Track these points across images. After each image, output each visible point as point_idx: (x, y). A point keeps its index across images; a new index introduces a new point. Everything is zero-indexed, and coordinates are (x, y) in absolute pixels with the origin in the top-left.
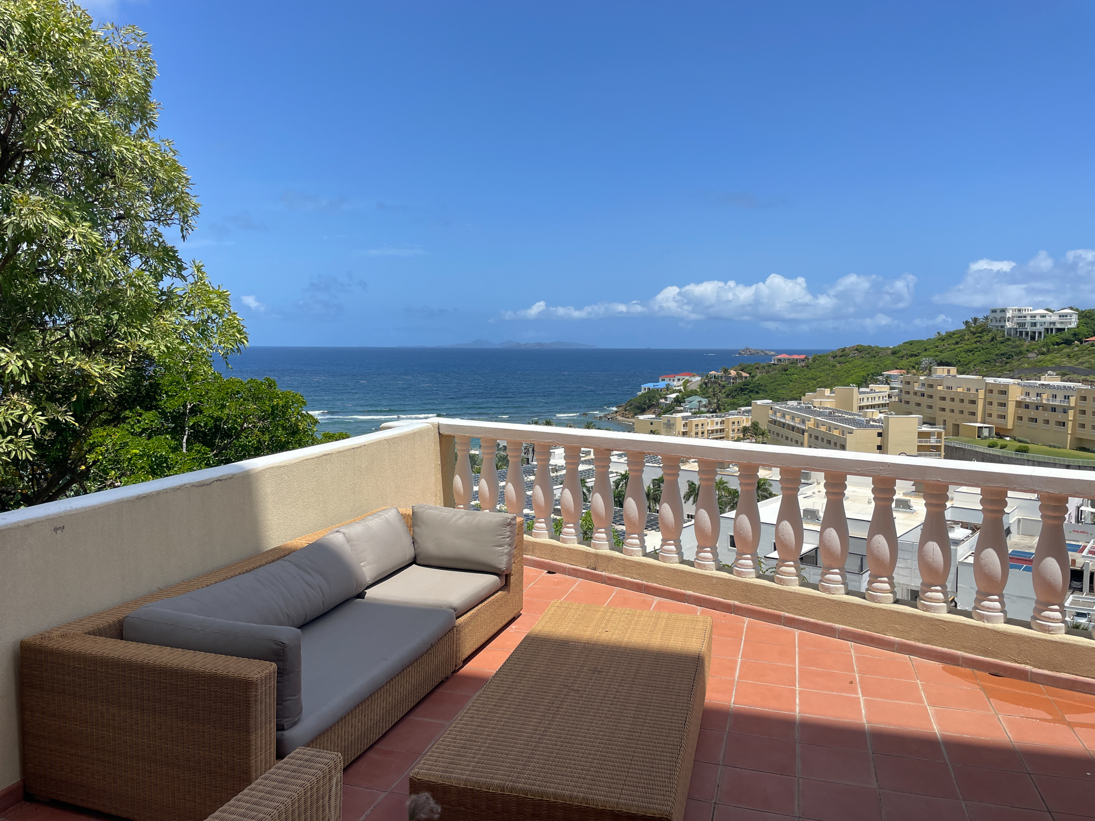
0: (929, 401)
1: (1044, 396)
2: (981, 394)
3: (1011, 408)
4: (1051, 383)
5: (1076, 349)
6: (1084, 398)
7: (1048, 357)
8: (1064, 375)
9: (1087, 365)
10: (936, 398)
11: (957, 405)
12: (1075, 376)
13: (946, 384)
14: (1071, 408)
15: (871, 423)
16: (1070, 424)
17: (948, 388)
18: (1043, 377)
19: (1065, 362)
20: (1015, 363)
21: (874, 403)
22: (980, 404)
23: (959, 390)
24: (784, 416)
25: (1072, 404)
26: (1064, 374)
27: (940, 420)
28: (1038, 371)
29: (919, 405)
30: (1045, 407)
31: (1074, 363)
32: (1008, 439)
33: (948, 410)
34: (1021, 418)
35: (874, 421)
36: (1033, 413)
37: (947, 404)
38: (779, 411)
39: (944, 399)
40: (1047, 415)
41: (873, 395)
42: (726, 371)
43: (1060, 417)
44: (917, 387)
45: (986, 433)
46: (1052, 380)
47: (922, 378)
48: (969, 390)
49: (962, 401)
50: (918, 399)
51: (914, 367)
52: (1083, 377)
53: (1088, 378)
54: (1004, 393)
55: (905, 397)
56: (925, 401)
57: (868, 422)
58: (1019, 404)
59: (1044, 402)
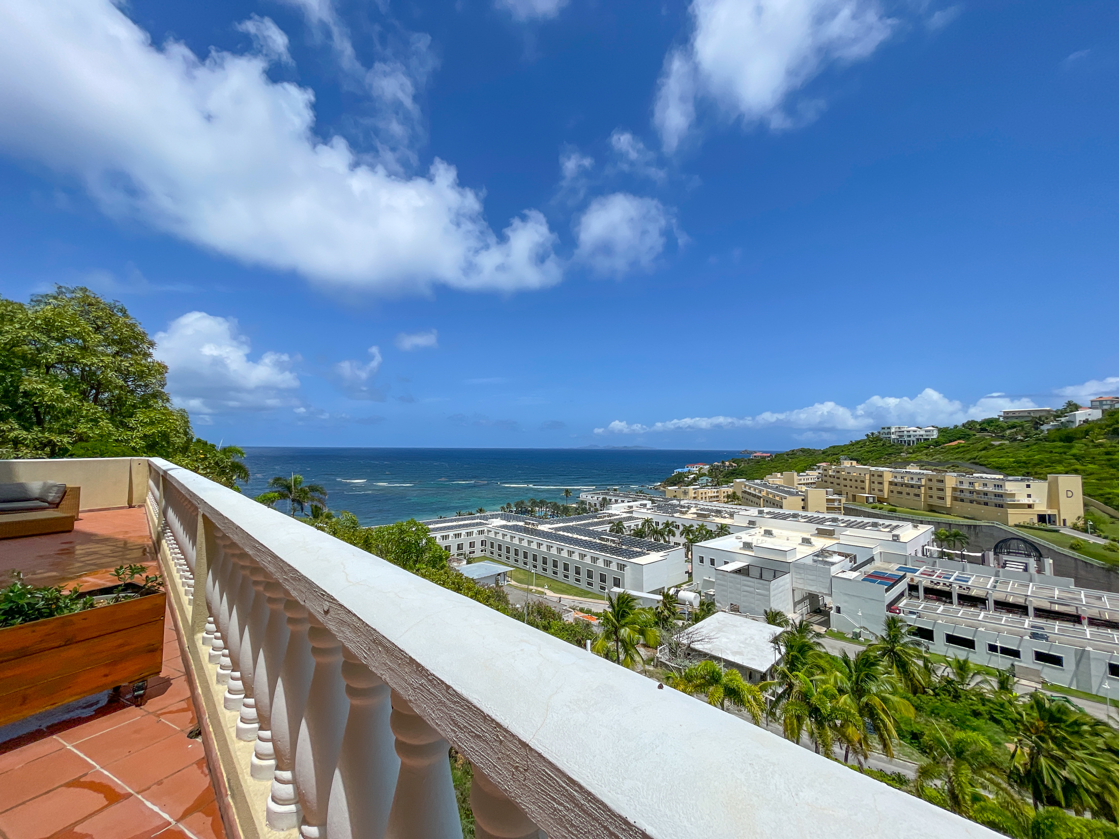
0: (838, 481)
1: (906, 478)
2: (867, 477)
3: (886, 486)
4: (912, 471)
5: (931, 451)
6: (930, 480)
7: (914, 456)
8: (922, 466)
9: (937, 460)
10: (842, 479)
11: (853, 483)
12: (929, 467)
13: (847, 471)
14: (923, 486)
15: (800, 493)
16: (923, 495)
17: (848, 473)
18: (908, 467)
19: (925, 458)
20: (893, 459)
21: (808, 482)
22: (867, 482)
23: (855, 474)
24: (750, 489)
25: (923, 483)
26: (922, 464)
27: (844, 492)
28: (906, 463)
29: (832, 483)
30: (907, 485)
31: (929, 459)
32: (885, 504)
33: (848, 486)
34: (892, 492)
35: (801, 492)
36: (899, 489)
37: (848, 483)
38: (748, 485)
39: (846, 480)
40: (908, 490)
41: (807, 477)
42: (723, 462)
43: (916, 491)
44: (830, 473)
45: (871, 500)
46: (913, 469)
47: (833, 467)
48: (860, 474)
49: (856, 481)
50: (832, 480)
51: (835, 461)
52: (934, 468)
53: (938, 468)
54: (881, 476)
55: (825, 478)
56: (836, 481)
57: (797, 492)
58: (891, 483)
59: (906, 482)
